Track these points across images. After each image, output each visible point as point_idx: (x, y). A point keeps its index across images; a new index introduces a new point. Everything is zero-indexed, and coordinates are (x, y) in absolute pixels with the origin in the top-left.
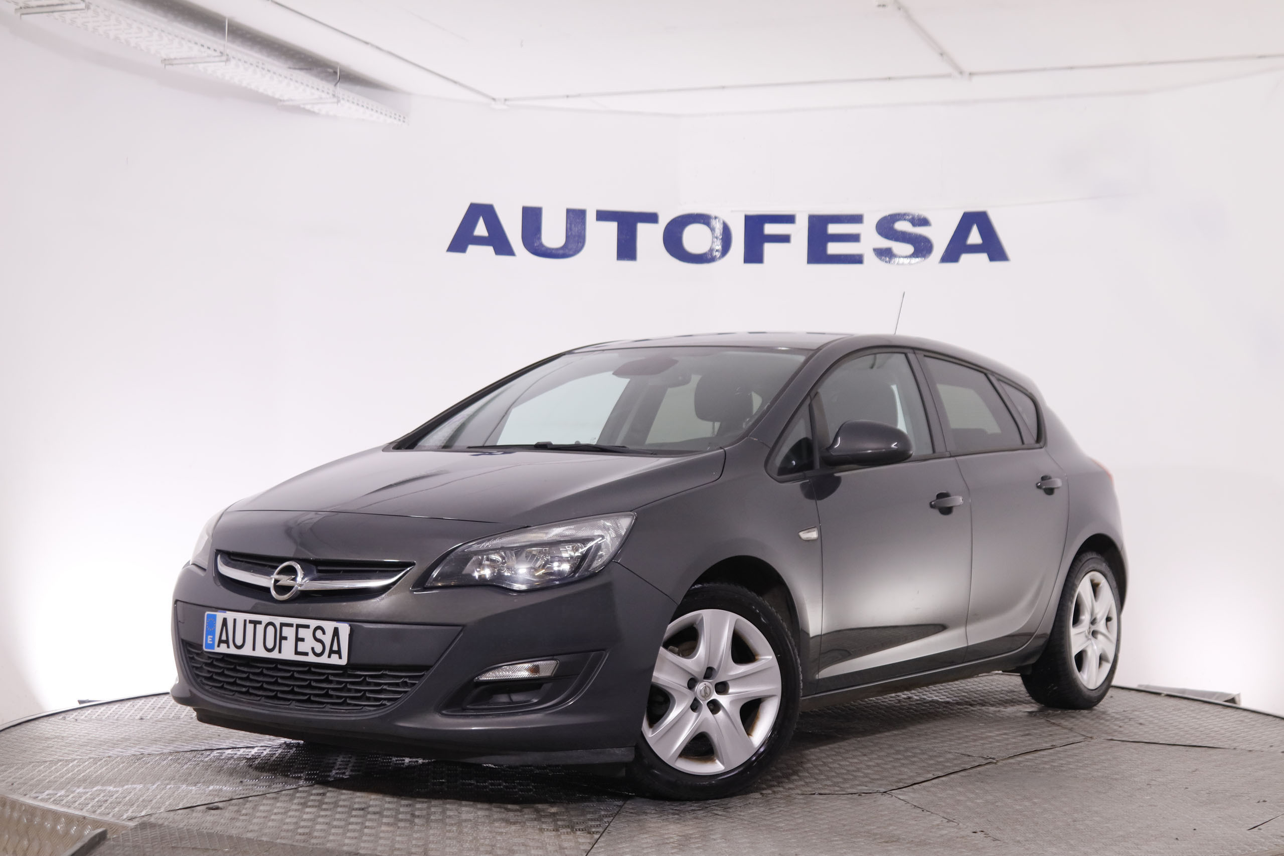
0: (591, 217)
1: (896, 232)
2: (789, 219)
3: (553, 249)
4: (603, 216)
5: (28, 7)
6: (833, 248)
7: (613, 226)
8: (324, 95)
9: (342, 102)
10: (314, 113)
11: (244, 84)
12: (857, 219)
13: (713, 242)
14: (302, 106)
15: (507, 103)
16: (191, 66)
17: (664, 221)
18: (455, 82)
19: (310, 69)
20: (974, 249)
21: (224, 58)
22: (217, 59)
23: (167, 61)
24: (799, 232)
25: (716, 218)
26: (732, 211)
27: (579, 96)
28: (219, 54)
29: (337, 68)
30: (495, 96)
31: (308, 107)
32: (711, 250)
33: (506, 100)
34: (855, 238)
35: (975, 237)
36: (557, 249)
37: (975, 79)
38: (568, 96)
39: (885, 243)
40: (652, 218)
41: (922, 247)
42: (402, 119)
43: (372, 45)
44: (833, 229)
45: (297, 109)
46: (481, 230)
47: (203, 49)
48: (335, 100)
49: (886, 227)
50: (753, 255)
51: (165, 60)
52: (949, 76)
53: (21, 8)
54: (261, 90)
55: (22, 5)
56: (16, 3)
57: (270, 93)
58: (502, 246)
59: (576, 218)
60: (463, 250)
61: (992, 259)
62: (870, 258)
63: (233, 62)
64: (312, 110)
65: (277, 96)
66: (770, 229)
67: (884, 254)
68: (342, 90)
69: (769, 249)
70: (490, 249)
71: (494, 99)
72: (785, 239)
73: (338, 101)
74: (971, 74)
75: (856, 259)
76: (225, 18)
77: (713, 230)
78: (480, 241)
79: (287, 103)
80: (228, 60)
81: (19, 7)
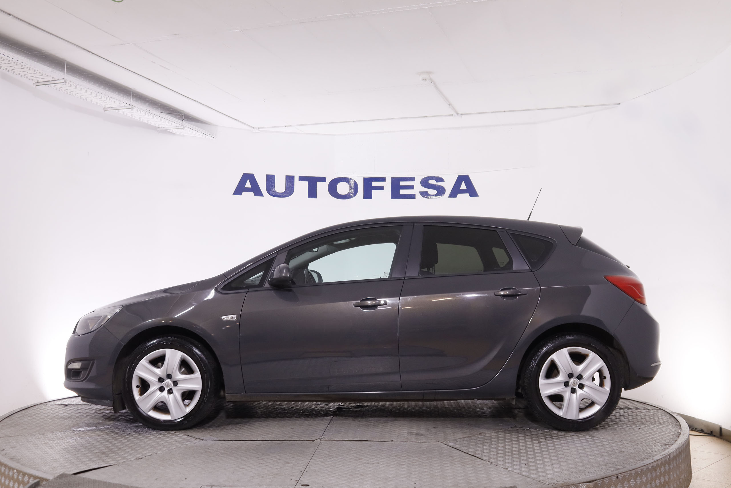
0: (296, 179)
1: (430, 184)
2: (383, 179)
3: (280, 193)
4: (302, 179)
5: (39, 82)
6: (402, 192)
7: (306, 183)
8: (177, 125)
9: (185, 128)
10: (174, 133)
11: (141, 120)
12: (412, 179)
13: (350, 190)
14: (168, 130)
15: (259, 129)
16: (117, 111)
17: (328, 181)
18: (236, 120)
19: (171, 113)
20: (463, 191)
21: (131, 107)
22: (128, 107)
23: (106, 109)
24: (387, 185)
25: (351, 179)
26: (358, 176)
27: (291, 126)
28: (129, 105)
29: (183, 114)
30: (254, 127)
31: (171, 131)
32: (349, 193)
33: (259, 128)
34: (412, 187)
35: (463, 186)
36: (282, 193)
37: (463, 116)
38: (286, 126)
39: (424, 189)
40: (323, 179)
41: (441, 191)
42: (213, 137)
43: (198, 102)
44: (402, 183)
45: (165, 132)
46: (248, 185)
47: (121, 103)
48: (182, 127)
49: (425, 183)
50: (368, 195)
51: (105, 108)
52: (452, 115)
53: (36, 83)
54: (149, 123)
55: (36, 81)
56: (33, 80)
57: (153, 124)
58: (257, 192)
59: (290, 180)
60: (240, 194)
61: (471, 196)
62: (418, 196)
63: (135, 109)
64: (173, 132)
65: (157, 126)
66: (375, 184)
67: (425, 194)
68: (185, 123)
69: (374, 192)
70: (252, 193)
71: (253, 128)
72: (381, 188)
73: (184, 128)
74: (461, 114)
75: (412, 197)
76: (131, 89)
77: (350, 184)
78: (248, 190)
79: (161, 129)
80: (132, 108)
81: (35, 82)
